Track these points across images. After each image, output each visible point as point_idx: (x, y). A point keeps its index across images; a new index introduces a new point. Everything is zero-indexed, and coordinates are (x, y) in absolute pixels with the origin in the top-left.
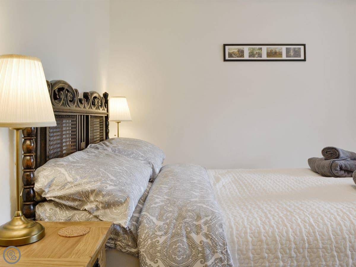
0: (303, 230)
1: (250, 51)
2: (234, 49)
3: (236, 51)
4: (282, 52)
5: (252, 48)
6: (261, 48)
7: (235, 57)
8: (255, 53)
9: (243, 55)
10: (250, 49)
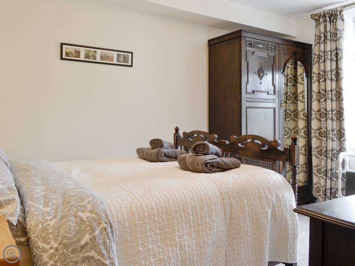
0: (161, 200)
1: (86, 53)
2: (71, 49)
3: (73, 51)
4: (113, 57)
5: (88, 50)
6: (96, 51)
7: (72, 57)
8: (90, 55)
9: (80, 55)
10: (86, 51)
